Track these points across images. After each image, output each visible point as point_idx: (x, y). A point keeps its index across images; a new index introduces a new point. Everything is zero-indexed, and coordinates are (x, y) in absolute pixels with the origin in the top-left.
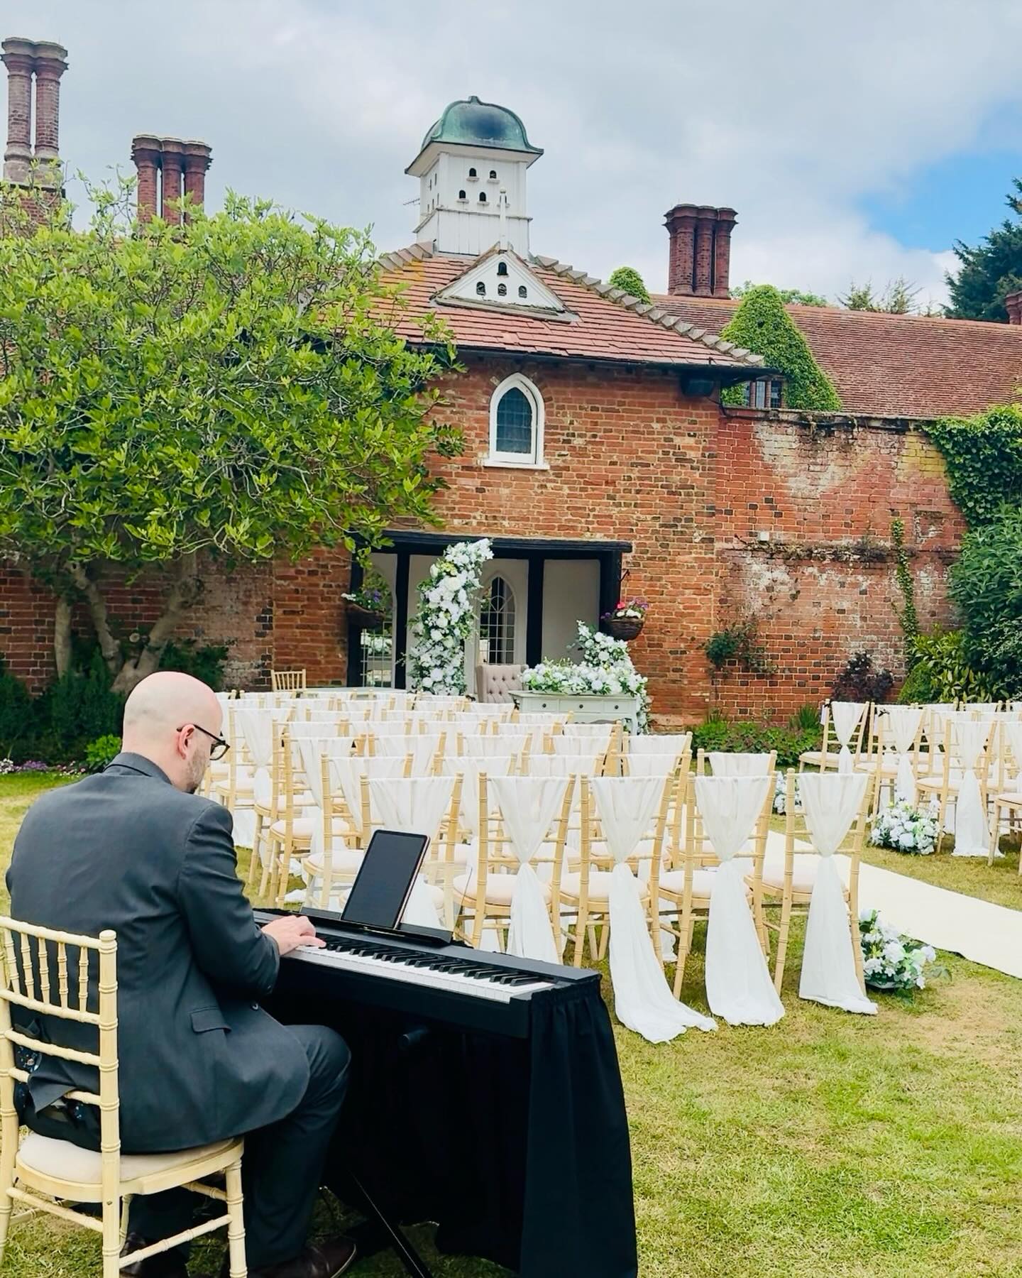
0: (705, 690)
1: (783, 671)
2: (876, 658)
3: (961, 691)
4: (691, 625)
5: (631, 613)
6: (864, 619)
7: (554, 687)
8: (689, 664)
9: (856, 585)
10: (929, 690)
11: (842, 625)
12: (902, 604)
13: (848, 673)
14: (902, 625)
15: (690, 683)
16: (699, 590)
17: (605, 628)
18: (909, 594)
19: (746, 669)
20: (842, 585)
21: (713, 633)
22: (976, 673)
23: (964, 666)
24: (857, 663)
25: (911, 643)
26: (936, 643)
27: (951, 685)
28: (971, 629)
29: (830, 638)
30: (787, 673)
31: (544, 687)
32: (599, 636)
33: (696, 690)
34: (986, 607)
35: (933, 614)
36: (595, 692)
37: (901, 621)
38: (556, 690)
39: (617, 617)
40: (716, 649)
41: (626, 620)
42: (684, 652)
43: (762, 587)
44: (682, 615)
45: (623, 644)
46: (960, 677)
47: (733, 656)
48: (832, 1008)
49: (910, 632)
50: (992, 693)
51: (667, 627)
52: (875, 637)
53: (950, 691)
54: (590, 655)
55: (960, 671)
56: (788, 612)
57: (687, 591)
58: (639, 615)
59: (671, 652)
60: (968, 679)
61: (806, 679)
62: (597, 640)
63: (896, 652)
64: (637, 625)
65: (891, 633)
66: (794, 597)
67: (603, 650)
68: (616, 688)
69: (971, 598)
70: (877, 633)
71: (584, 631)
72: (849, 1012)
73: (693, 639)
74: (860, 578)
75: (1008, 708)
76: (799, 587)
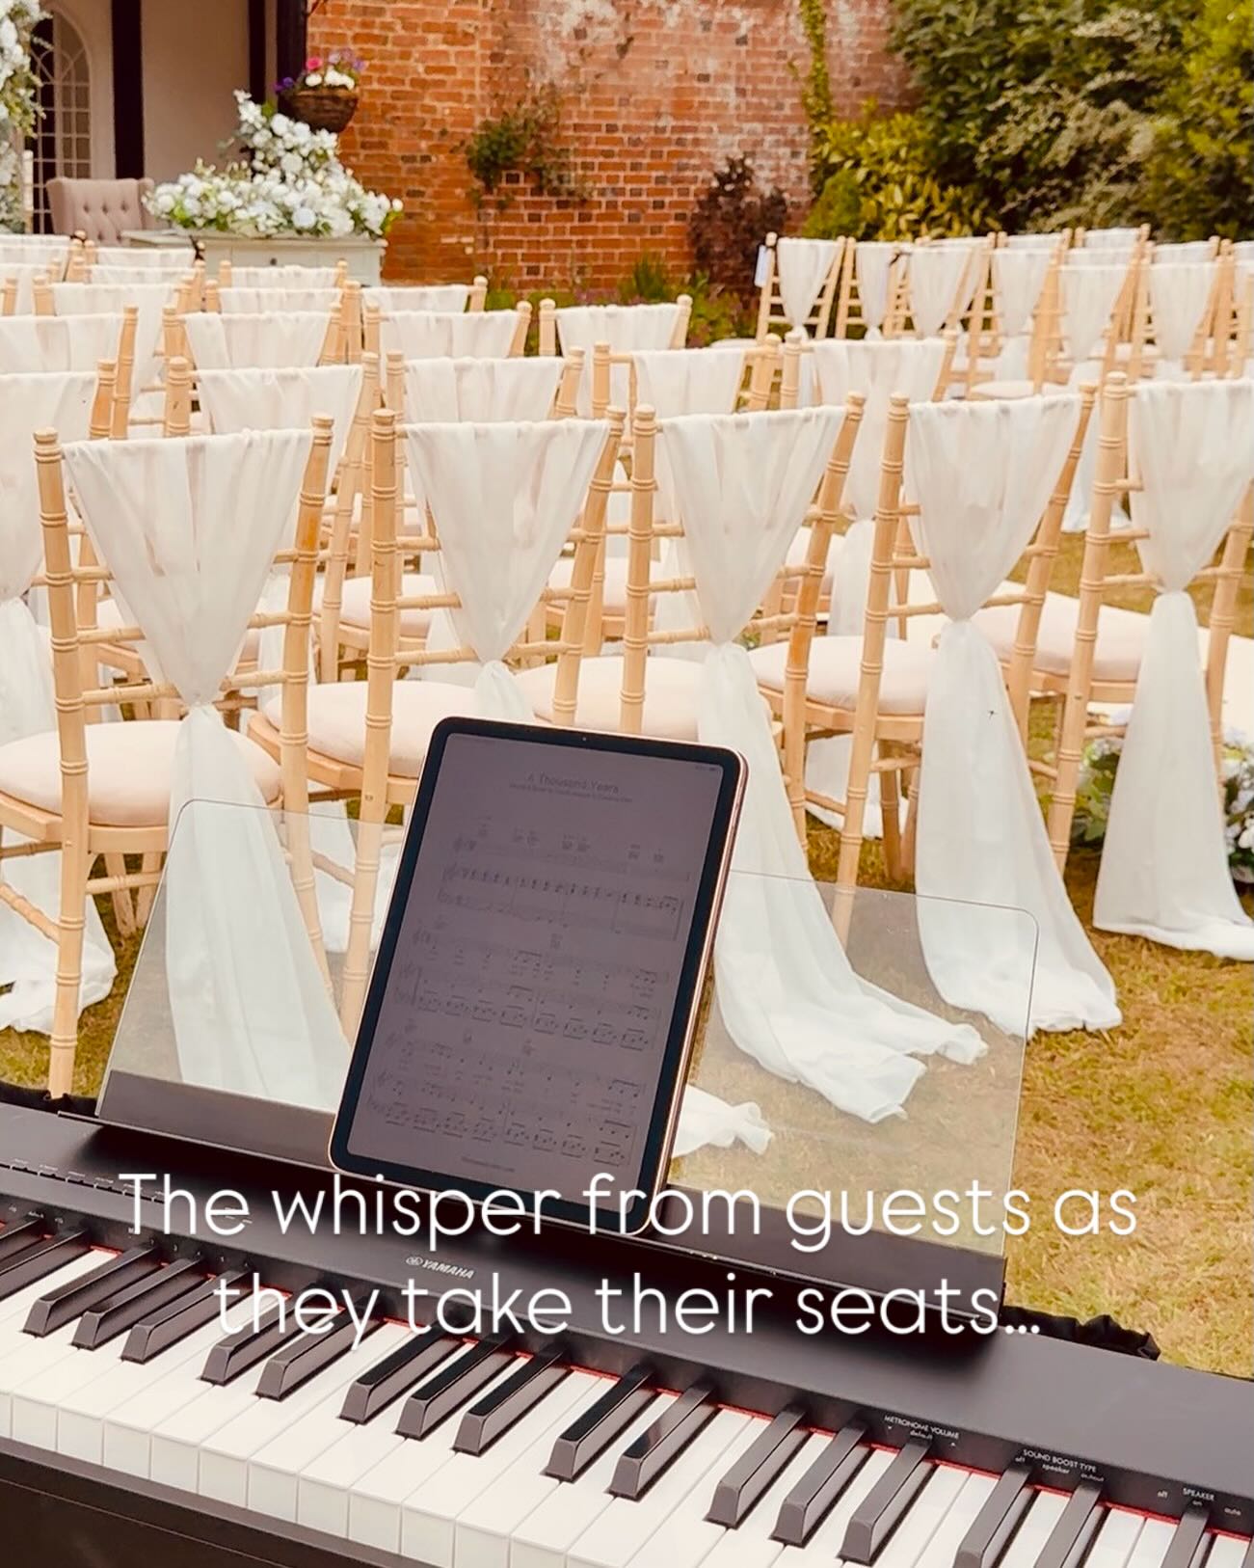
0: (466, 230)
1: (602, 192)
2: (761, 167)
3: (917, 222)
4: (438, 105)
5: (334, 78)
6: (741, 92)
7: (219, 222)
8: (436, 181)
9: (729, 27)
10: (856, 222)
11: (704, 104)
12: (806, 64)
13: (713, 195)
14: (805, 104)
15: (439, 217)
16: (452, 34)
17: (289, 109)
18: (819, 43)
19: (538, 191)
20: (706, 26)
21: (478, 120)
22: (943, 188)
23: (923, 175)
24: (729, 175)
25: (820, 138)
26: (864, 136)
27: (901, 212)
28: (943, 105)
29: (684, 129)
30: (610, 197)
31: (200, 222)
32: (281, 122)
33: (450, 232)
34: (971, 61)
35: (857, 83)
36: (299, 232)
37: (805, 97)
38: (223, 227)
39: (305, 87)
40: (487, 152)
41: (325, 92)
42: (426, 159)
43: (566, 30)
44: (423, 84)
45: (328, 140)
46: (913, 197)
47: (515, 166)
48: (1189, 953)
49: (818, 117)
50: (971, 224)
51: (394, 108)
52: (758, 126)
53: (897, 222)
54: (264, 161)
55: (914, 186)
56: (612, 79)
57: (431, 37)
58: (350, 83)
59: (403, 158)
60: (929, 199)
61: (642, 206)
62: (278, 130)
63: (795, 154)
64: (347, 102)
65: (788, 119)
66: (623, 50)
67: (290, 151)
68: (342, 224)
69: (944, 46)
70: (764, 119)
71: (250, 112)
72: (1230, 962)
73: (444, 133)
74: (737, 13)
75: (1079, 242)
76: (633, 30)
